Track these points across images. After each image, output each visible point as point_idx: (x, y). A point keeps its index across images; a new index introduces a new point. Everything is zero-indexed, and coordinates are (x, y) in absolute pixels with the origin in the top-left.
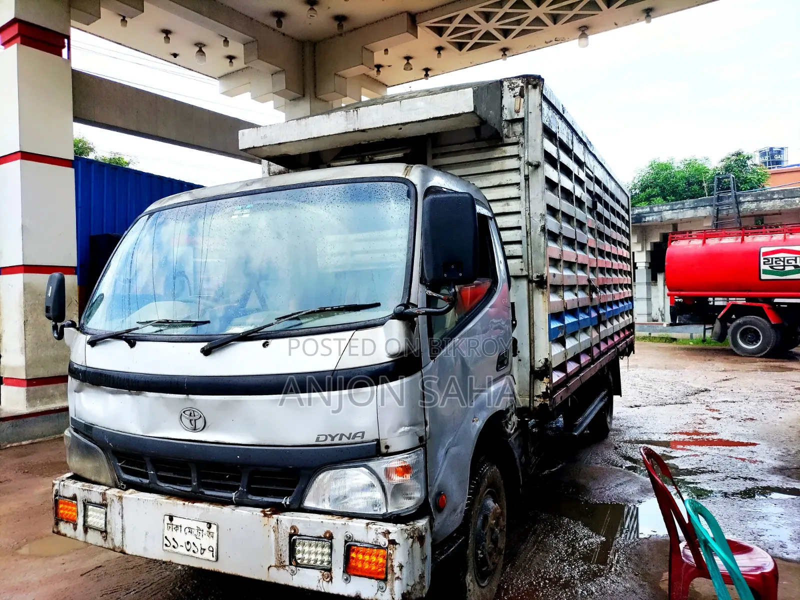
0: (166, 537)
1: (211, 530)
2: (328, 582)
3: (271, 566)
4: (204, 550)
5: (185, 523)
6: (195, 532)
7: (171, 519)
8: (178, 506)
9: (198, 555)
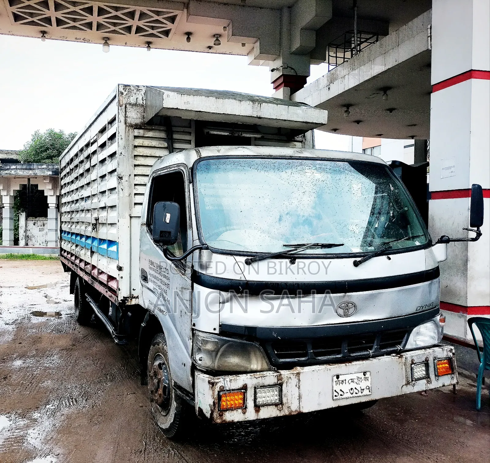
0: (335, 391)
1: (366, 376)
2: (430, 384)
3: (403, 386)
4: (363, 390)
5: (348, 377)
6: (356, 381)
7: (338, 377)
8: (342, 367)
9: (360, 394)
